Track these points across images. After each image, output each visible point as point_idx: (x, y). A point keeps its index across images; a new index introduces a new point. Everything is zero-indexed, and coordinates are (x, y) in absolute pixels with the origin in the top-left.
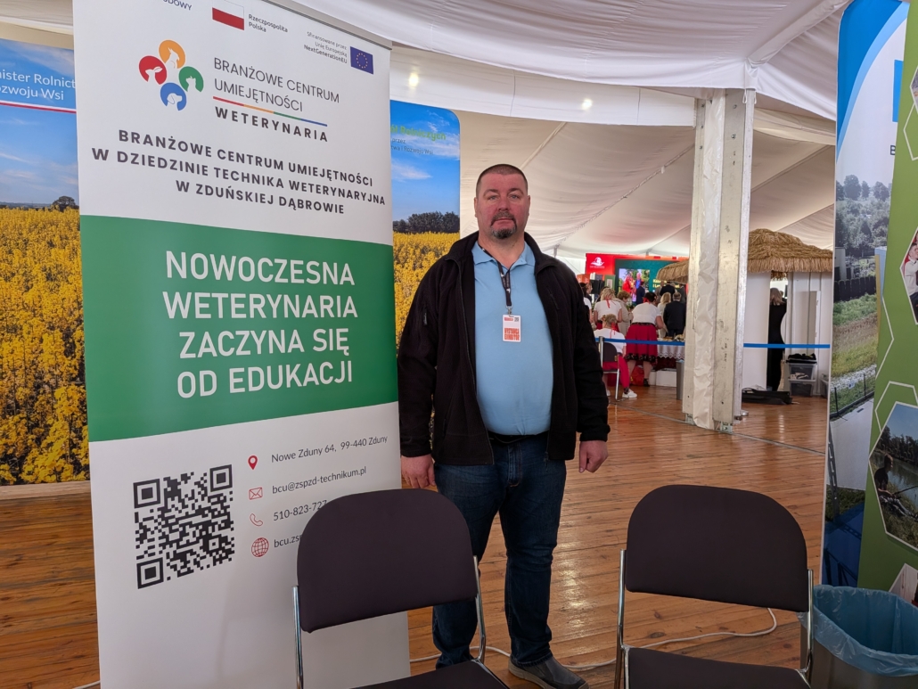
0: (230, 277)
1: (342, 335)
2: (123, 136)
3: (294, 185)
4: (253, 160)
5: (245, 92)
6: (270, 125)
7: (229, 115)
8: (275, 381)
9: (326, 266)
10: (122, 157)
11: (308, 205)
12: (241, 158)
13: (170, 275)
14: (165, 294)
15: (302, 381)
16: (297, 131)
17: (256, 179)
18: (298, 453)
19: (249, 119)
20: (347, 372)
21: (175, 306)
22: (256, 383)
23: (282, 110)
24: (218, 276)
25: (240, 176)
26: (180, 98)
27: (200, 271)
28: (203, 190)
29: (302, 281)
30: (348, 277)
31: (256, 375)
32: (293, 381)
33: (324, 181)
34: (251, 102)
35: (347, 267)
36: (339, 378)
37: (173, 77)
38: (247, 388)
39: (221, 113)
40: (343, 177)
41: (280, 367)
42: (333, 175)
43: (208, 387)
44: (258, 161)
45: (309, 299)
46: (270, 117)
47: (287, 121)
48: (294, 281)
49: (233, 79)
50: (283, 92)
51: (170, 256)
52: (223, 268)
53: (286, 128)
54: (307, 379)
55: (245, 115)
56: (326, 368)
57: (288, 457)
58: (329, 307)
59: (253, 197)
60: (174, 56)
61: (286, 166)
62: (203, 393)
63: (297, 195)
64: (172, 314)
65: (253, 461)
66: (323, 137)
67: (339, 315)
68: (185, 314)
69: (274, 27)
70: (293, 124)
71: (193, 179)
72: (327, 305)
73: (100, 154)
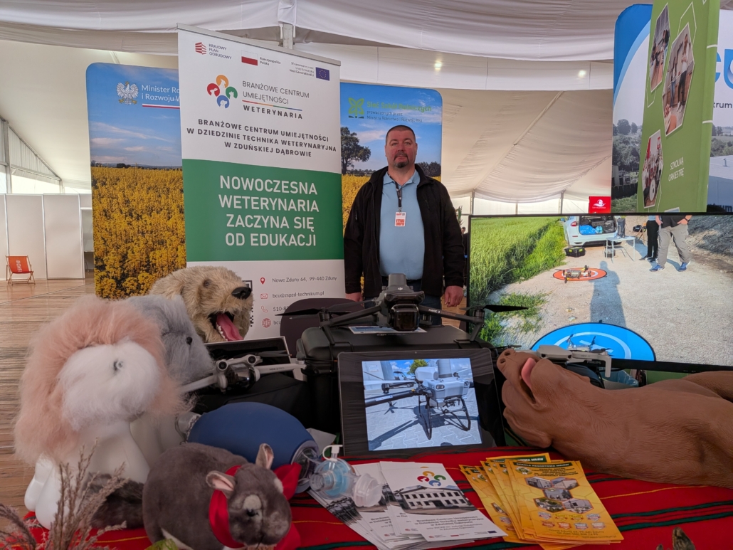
0: (251, 188)
1: (310, 221)
2: (200, 122)
3: (284, 143)
4: (263, 130)
5: (259, 96)
6: (271, 112)
7: (250, 109)
8: (274, 242)
9: (301, 184)
10: (200, 132)
11: (292, 152)
12: (256, 130)
13: (222, 187)
14: (220, 196)
15: (288, 243)
16: (286, 114)
17: (264, 140)
18: (286, 280)
19: (260, 110)
20: (313, 241)
21: (224, 201)
22: (264, 242)
23: (278, 104)
24: (245, 188)
25: (256, 139)
26: (226, 102)
27: (236, 185)
28: (237, 146)
29: (288, 192)
30: (313, 190)
31: (264, 238)
32: (283, 242)
33: (301, 140)
34: (262, 101)
35: (313, 185)
36: (309, 243)
37: (222, 92)
38: (259, 244)
39: (246, 108)
40: (311, 137)
41: (276, 235)
42: (305, 136)
43: (240, 242)
44: (265, 131)
45: (292, 201)
46: (271, 109)
47: (280, 110)
48: (283, 191)
49: (252, 90)
50: (278, 95)
51: (222, 178)
52: (248, 184)
53: (280, 113)
54: (291, 242)
55: (258, 108)
56: (301, 238)
57: (280, 281)
58: (303, 206)
59: (262, 149)
60: (223, 82)
61: (279, 133)
62: (238, 244)
63: (285, 147)
64: (223, 206)
65: (263, 280)
66: (300, 117)
67: (308, 210)
68: (229, 206)
69: (273, 62)
70: (283, 111)
71: (232, 141)
72: (302, 204)
73: (190, 131)
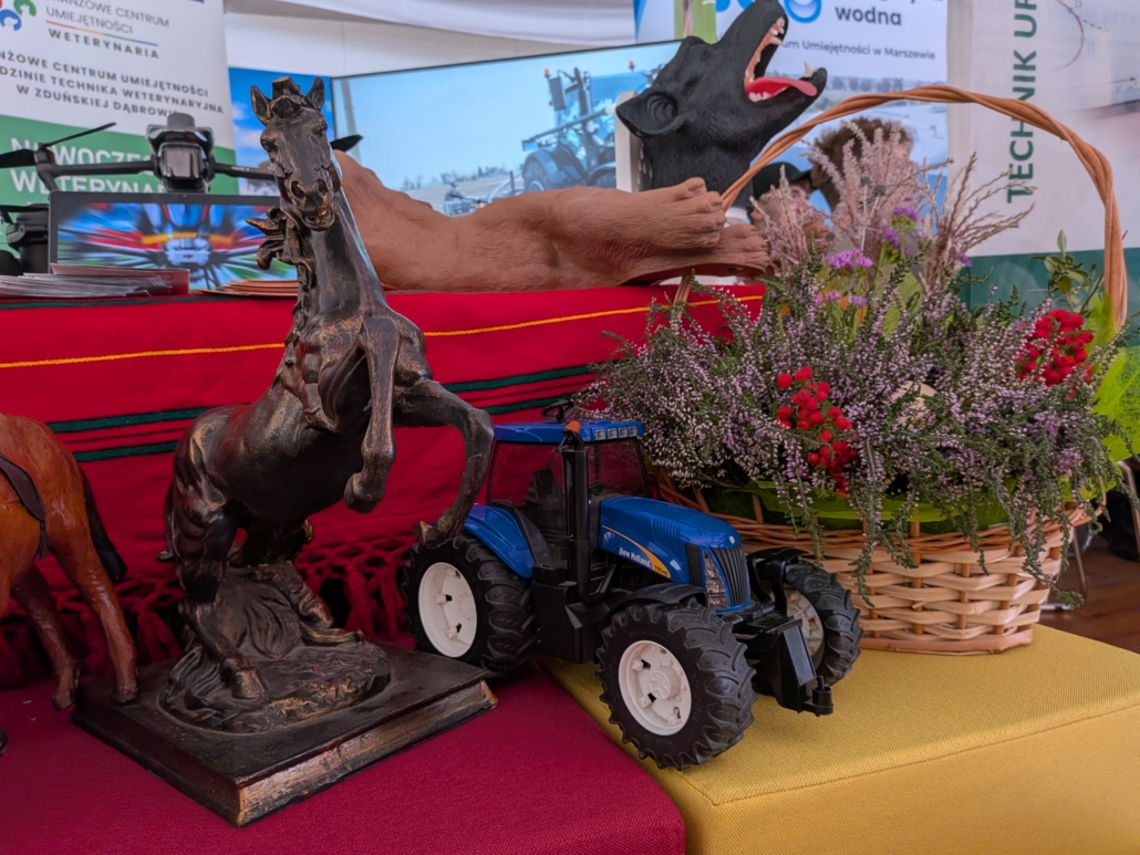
3: (127, 93)
4: (87, 72)
5: (76, 17)
6: (102, 44)
7: (62, 36)
11: (143, 110)
12: (75, 70)
14: (12, 171)
16: (128, 49)
17: (91, 87)
19: (81, 39)
21: (22, 182)
23: (113, 32)
24: (59, 161)
25: (75, 84)
26: (15, 22)
28: (42, 93)
33: (157, 91)
34: (82, 25)
39: (54, 34)
40: (176, 88)
42: (165, 86)
44: (92, 73)
46: (101, 38)
47: (118, 42)
49: (62, 7)
50: (113, 18)
51: (15, 142)
53: (117, 47)
55: (77, 37)
59: (88, 101)
61: (118, 77)
63: (131, 101)
64: (20, 188)
66: (154, 54)
70: (124, 44)
71: (32, 85)
